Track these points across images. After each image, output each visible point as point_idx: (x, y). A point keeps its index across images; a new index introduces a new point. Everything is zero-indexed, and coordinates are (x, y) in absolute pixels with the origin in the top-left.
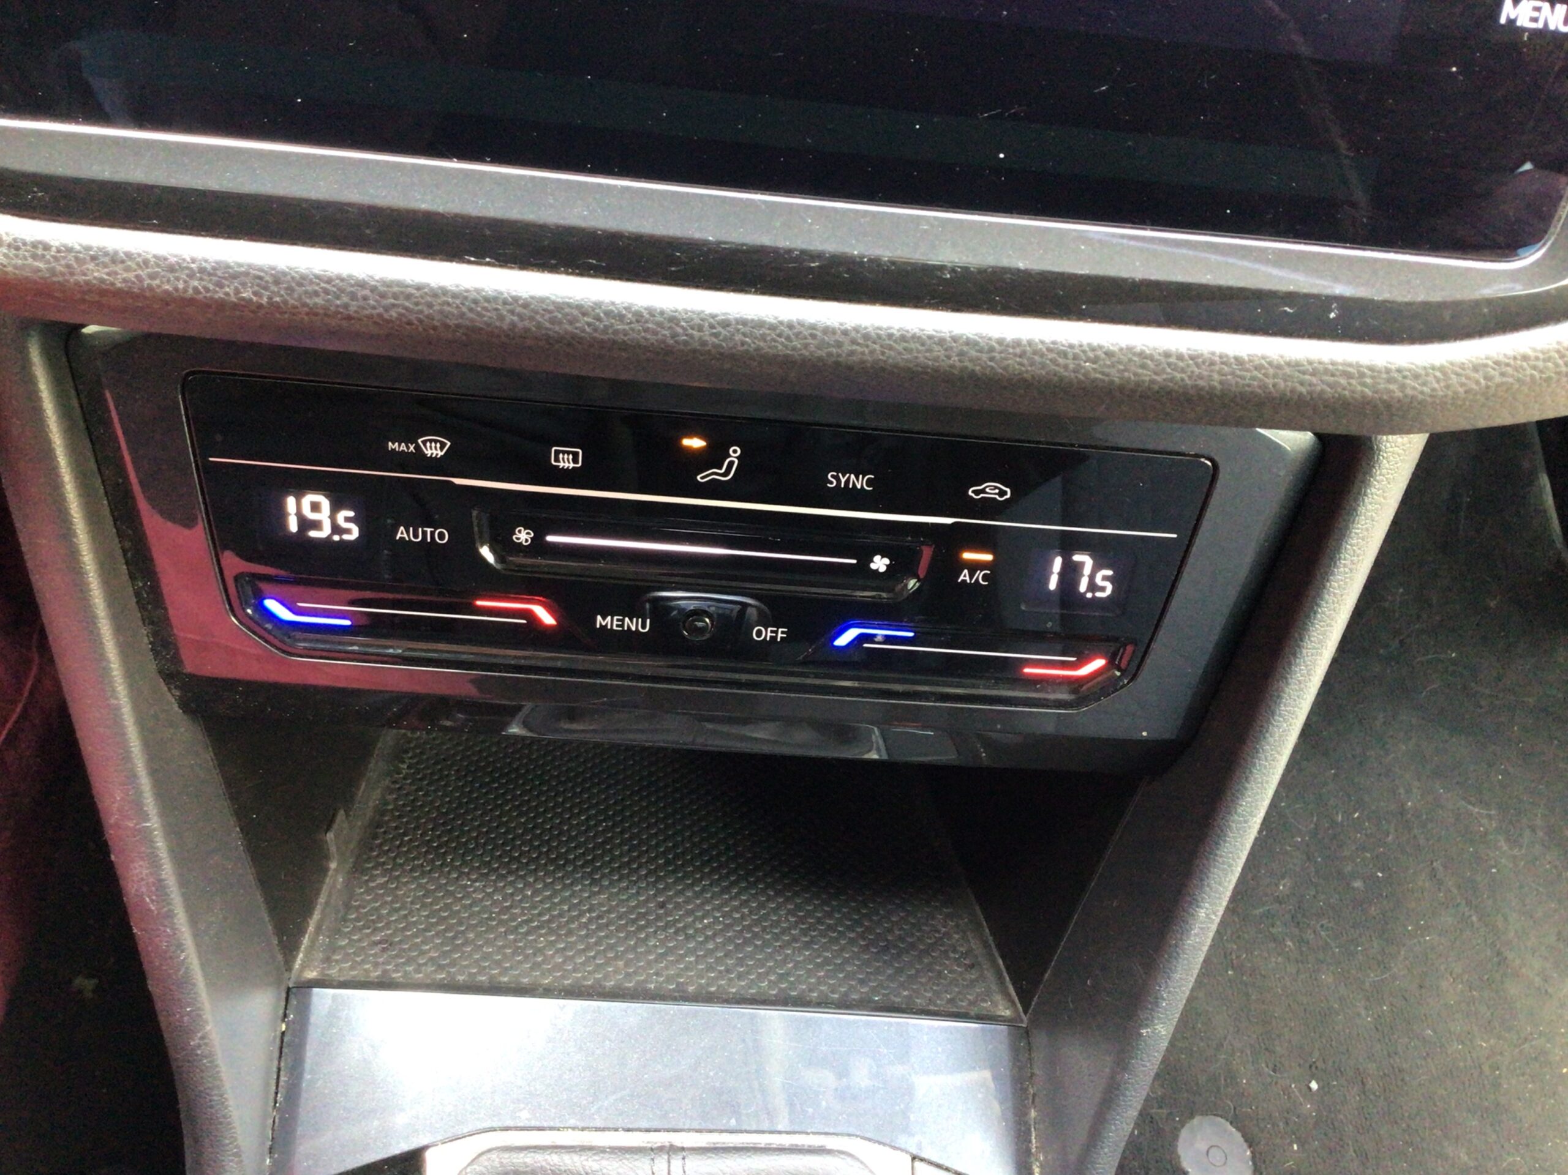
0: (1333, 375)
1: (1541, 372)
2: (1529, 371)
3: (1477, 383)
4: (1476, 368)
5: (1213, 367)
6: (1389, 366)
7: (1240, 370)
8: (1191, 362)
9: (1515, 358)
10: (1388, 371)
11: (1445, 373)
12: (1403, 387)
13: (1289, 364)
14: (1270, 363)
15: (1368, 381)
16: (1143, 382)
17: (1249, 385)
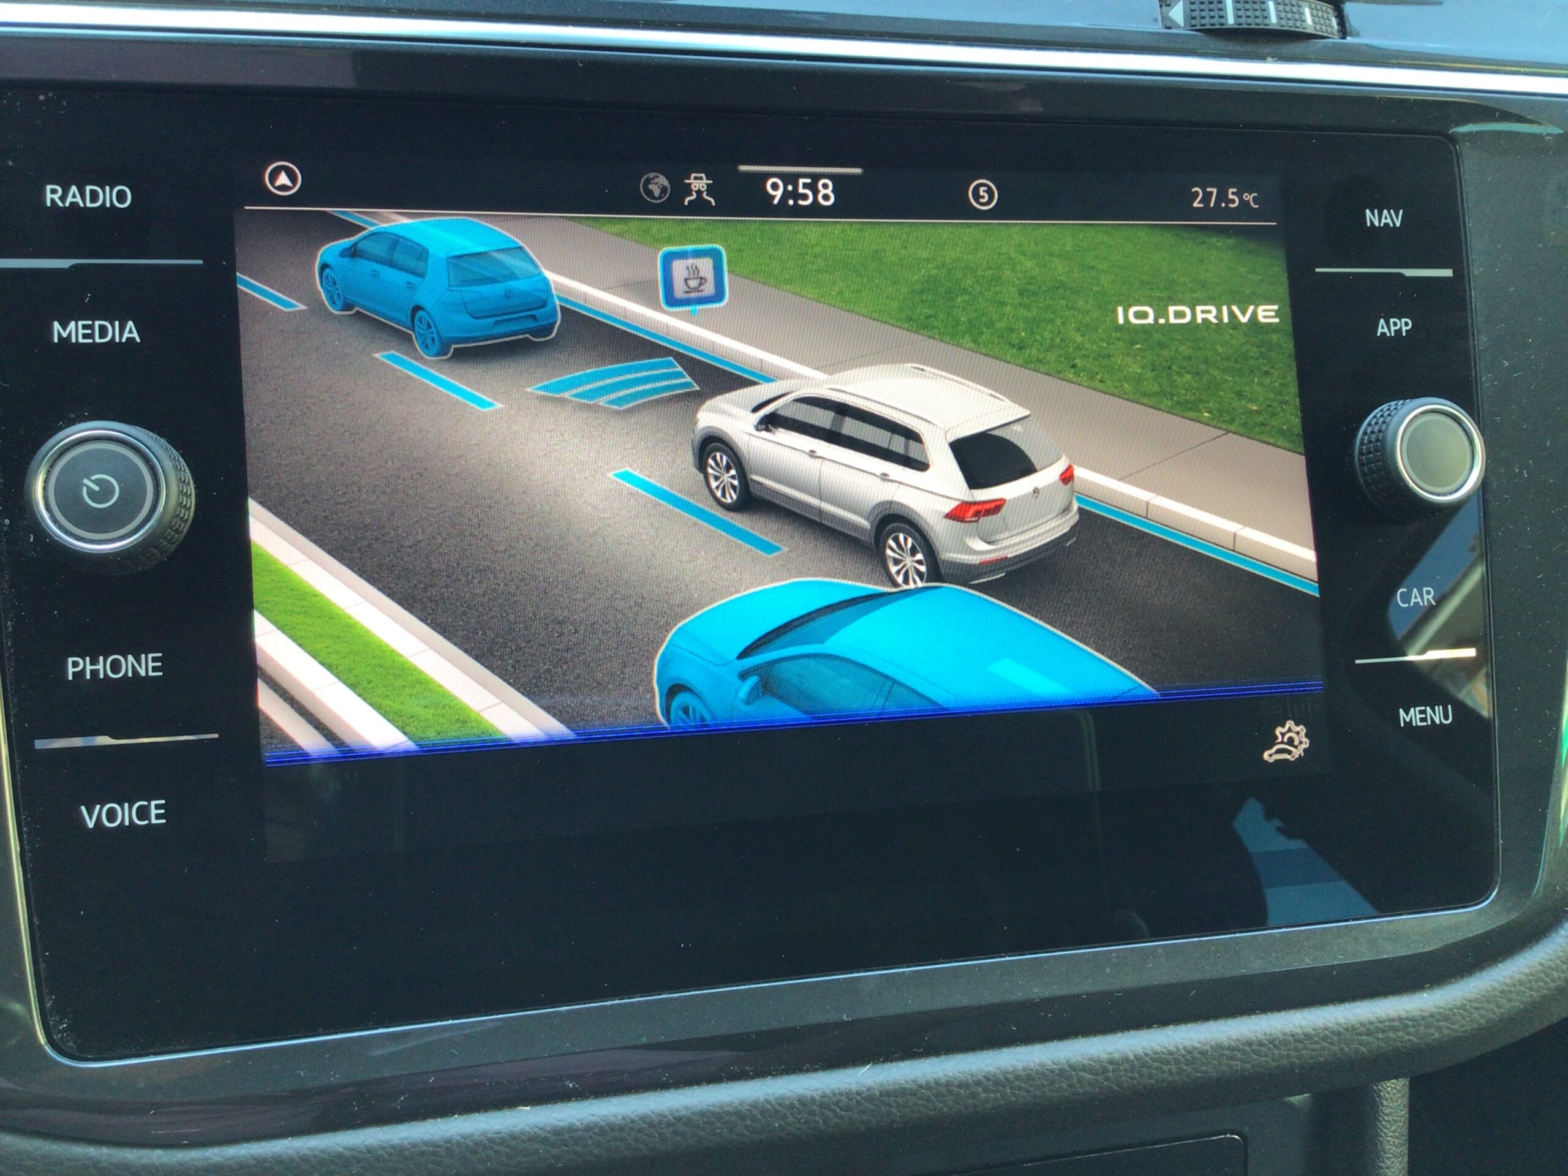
0: (1384, 1032)
1: (1538, 991)
2: (1529, 993)
3: (1494, 1013)
4: (1488, 1002)
5: (1289, 1046)
6: (1424, 1014)
7: (1311, 1044)
8: (1270, 1045)
9: (1514, 985)
10: (1423, 1018)
11: (1465, 1010)
12: (1439, 1028)
13: (1347, 1029)
14: (1332, 1032)
15: (1412, 1030)
16: (1236, 1071)
17: (1321, 1056)
